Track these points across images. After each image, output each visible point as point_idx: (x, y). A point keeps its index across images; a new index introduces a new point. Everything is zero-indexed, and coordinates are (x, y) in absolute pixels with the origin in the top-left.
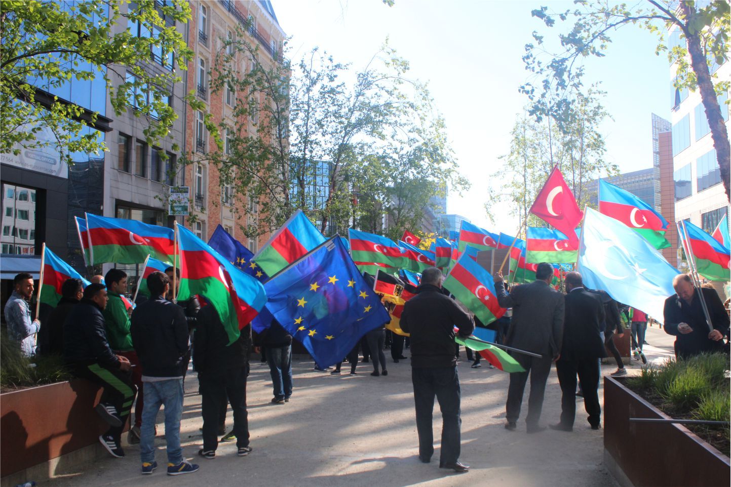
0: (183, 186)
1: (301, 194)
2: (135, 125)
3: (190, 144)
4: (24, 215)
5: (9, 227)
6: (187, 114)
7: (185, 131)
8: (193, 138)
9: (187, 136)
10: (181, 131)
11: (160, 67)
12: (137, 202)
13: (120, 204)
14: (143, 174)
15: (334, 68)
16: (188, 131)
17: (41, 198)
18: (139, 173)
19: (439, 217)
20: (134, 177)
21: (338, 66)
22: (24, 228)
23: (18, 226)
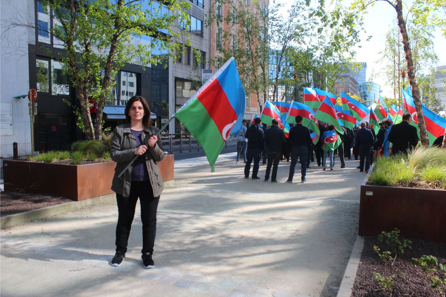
0: (210, 69)
1: (263, 74)
2: (184, 38)
3: (213, 46)
4: (131, 84)
5: (124, 91)
6: (211, 30)
7: (210, 39)
8: (214, 43)
9: (211, 42)
10: (208, 40)
11: (196, 6)
12: (186, 78)
13: (177, 79)
14: (189, 63)
15: (277, 6)
16: (212, 39)
17: (139, 76)
18: (186, 63)
19: (360, 83)
20: (184, 65)
21: (279, 5)
22: (131, 91)
23: (129, 91)
